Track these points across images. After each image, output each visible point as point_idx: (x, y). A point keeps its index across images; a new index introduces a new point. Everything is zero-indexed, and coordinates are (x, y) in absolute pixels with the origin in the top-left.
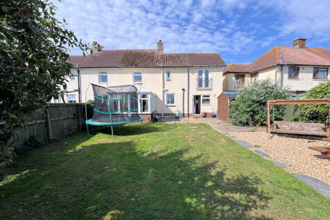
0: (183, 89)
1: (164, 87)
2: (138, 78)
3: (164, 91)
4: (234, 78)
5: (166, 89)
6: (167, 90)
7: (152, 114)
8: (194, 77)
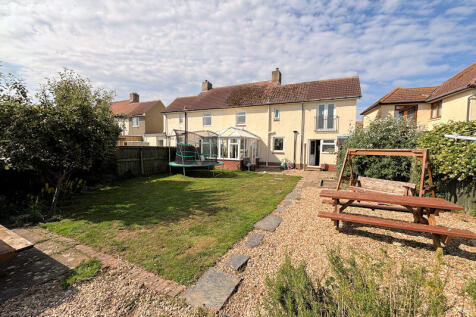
0: (295, 132)
1: (270, 129)
2: (241, 120)
3: (270, 135)
4: (392, 113)
5: (272, 131)
6: (274, 133)
7: (242, 162)
8: (311, 114)
